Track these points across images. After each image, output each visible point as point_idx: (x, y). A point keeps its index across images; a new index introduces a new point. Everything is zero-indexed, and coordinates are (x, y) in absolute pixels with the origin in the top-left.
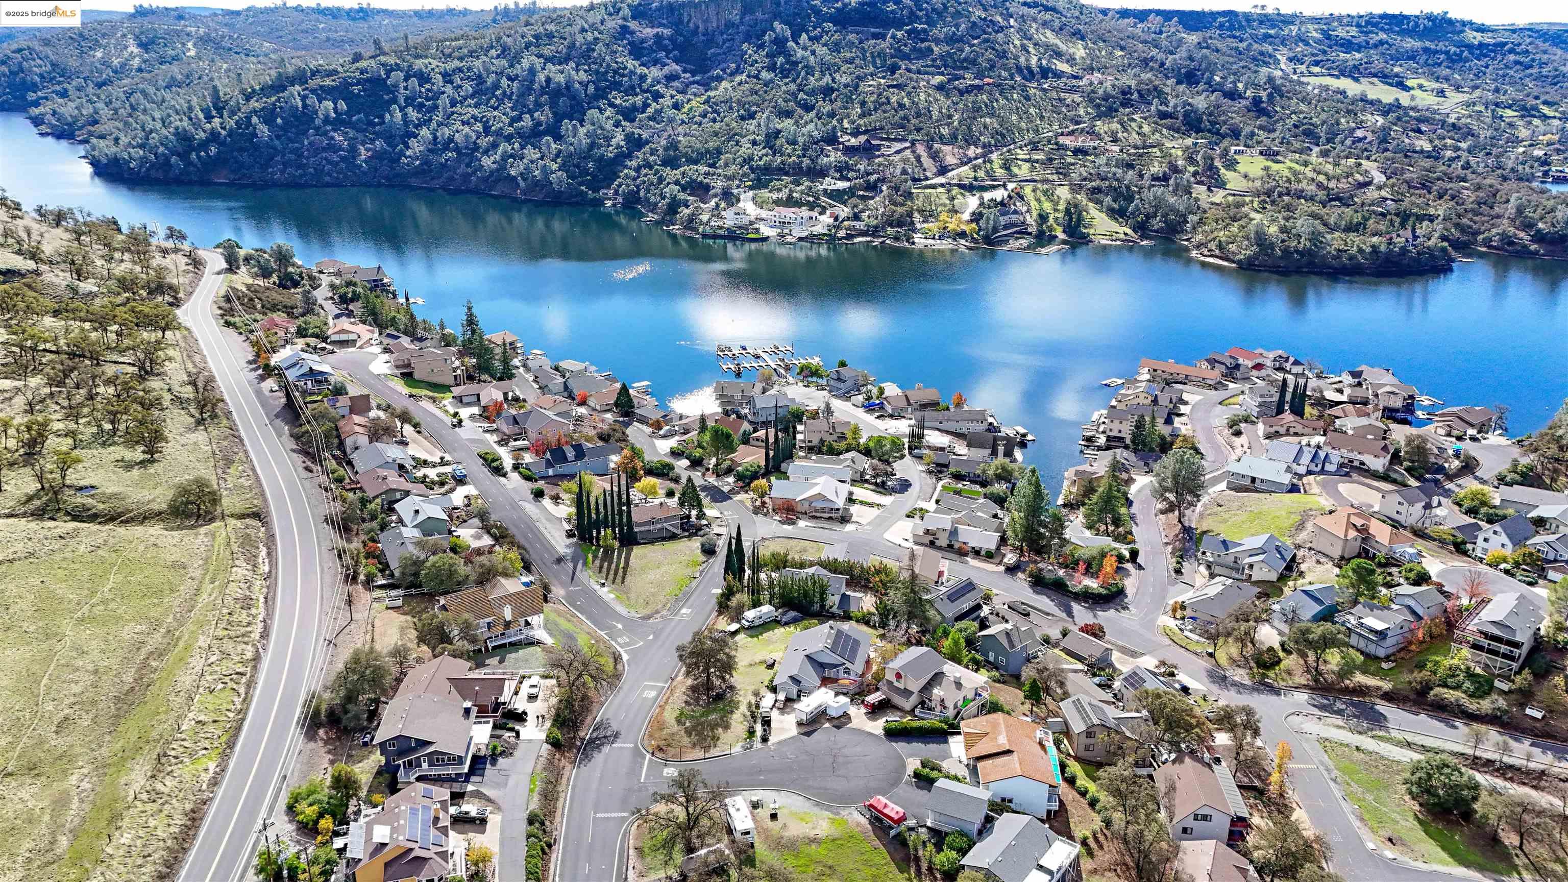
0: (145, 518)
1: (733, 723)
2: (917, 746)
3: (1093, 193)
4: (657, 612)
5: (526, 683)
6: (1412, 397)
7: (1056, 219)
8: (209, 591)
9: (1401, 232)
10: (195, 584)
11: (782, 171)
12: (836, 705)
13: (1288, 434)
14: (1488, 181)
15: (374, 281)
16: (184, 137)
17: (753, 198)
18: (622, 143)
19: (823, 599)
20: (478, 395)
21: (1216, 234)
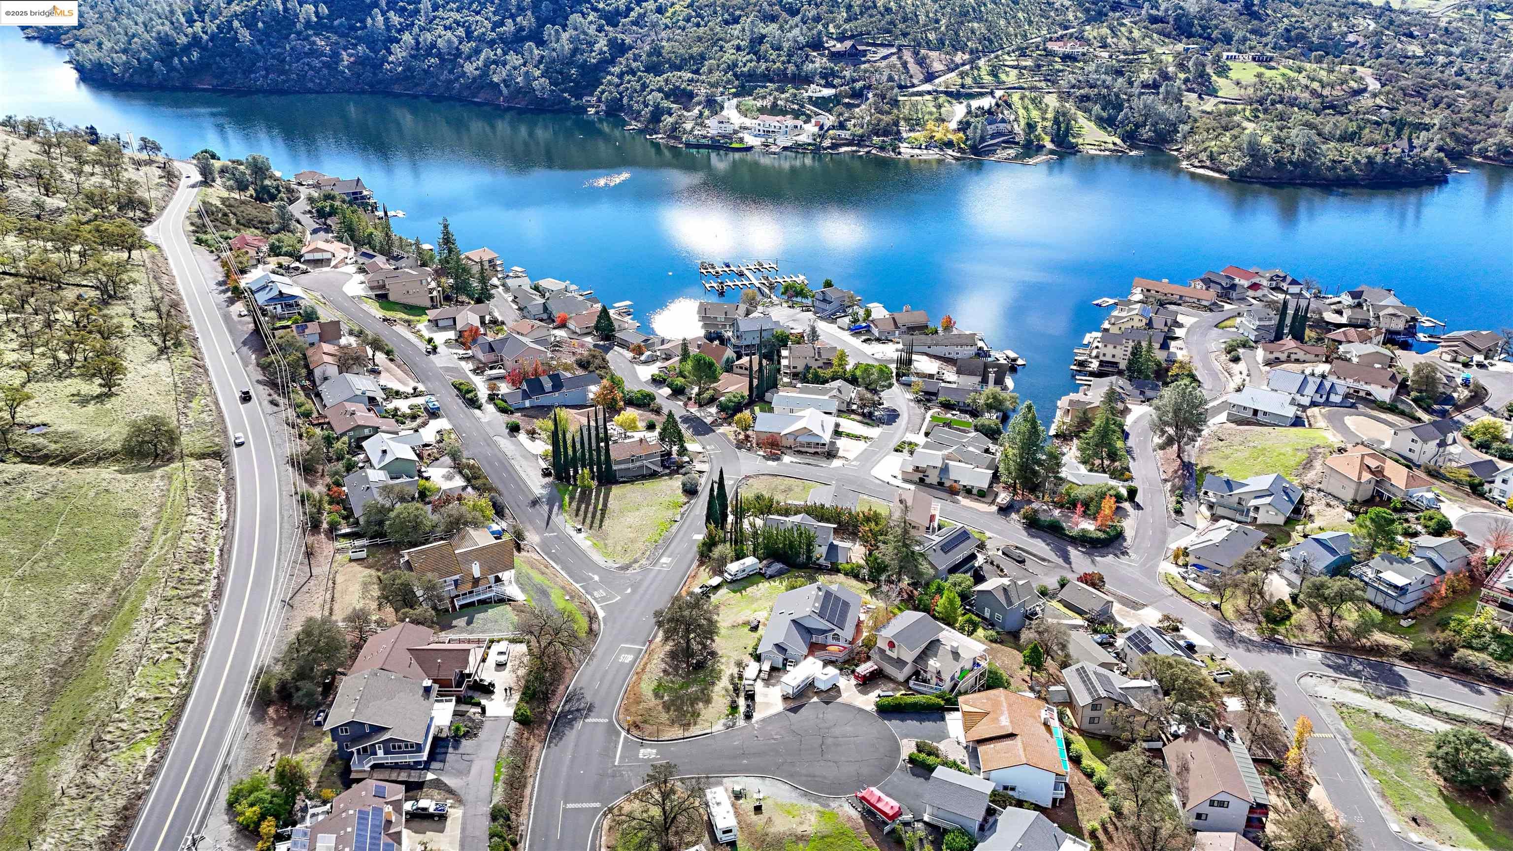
0: (99, 459)
1: (714, 696)
2: (912, 724)
3: (1081, 101)
4: (636, 561)
5: (496, 648)
6: (1414, 319)
7: (1044, 128)
8: (161, 542)
9: (1396, 142)
10: (146, 535)
11: (767, 77)
12: (824, 678)
13: (1288, 360)
14: (1484, 89)
15: (354, 193)
16: (165, 41)
17: (738, 107)
18: (605, 49)
19: (809, 551)
20: (454, 319)
21: (1207, 144)
